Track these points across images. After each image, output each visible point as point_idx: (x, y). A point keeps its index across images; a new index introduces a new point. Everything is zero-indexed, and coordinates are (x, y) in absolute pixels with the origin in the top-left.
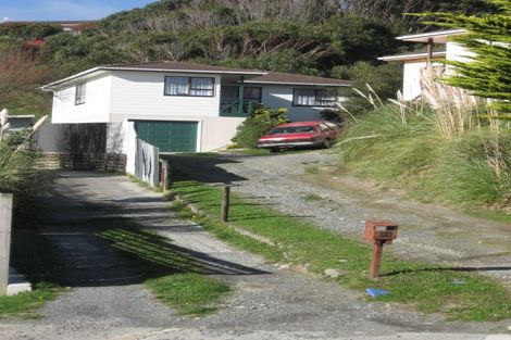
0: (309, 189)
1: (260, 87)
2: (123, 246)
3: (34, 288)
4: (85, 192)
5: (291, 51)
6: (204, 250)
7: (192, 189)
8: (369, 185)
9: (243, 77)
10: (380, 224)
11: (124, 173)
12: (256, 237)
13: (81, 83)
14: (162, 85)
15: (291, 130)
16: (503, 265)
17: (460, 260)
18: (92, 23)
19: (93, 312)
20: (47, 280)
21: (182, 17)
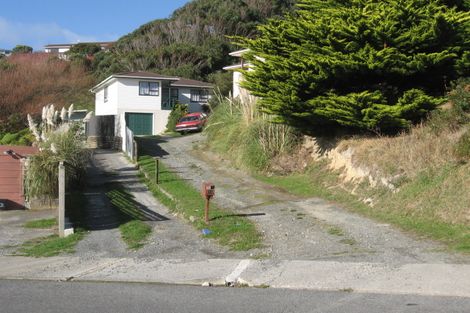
0: (193, 161)
1: (177, 88)
2: (114, 202)
3: (75, 232)
4: (105, 164)
5: (190, 64)
6: (146, 204)
7: (147, 161)
8: (216, 157)
9: (170, 82)
10: (208, 185)
11: (121, 151)
12: (167, 194)
13: (106, 87)
14: (138, 87)
15: (189, 119)
16: (260, 212)
17: (244, 209)
18: (113, 43)
19: (95, 248)
20: (81, 226)
21: (147, 39)
